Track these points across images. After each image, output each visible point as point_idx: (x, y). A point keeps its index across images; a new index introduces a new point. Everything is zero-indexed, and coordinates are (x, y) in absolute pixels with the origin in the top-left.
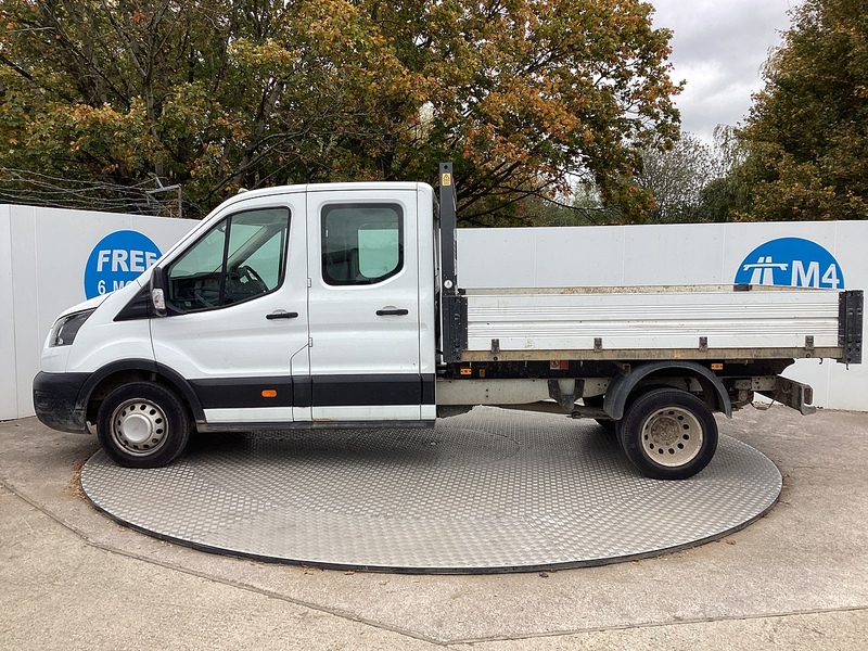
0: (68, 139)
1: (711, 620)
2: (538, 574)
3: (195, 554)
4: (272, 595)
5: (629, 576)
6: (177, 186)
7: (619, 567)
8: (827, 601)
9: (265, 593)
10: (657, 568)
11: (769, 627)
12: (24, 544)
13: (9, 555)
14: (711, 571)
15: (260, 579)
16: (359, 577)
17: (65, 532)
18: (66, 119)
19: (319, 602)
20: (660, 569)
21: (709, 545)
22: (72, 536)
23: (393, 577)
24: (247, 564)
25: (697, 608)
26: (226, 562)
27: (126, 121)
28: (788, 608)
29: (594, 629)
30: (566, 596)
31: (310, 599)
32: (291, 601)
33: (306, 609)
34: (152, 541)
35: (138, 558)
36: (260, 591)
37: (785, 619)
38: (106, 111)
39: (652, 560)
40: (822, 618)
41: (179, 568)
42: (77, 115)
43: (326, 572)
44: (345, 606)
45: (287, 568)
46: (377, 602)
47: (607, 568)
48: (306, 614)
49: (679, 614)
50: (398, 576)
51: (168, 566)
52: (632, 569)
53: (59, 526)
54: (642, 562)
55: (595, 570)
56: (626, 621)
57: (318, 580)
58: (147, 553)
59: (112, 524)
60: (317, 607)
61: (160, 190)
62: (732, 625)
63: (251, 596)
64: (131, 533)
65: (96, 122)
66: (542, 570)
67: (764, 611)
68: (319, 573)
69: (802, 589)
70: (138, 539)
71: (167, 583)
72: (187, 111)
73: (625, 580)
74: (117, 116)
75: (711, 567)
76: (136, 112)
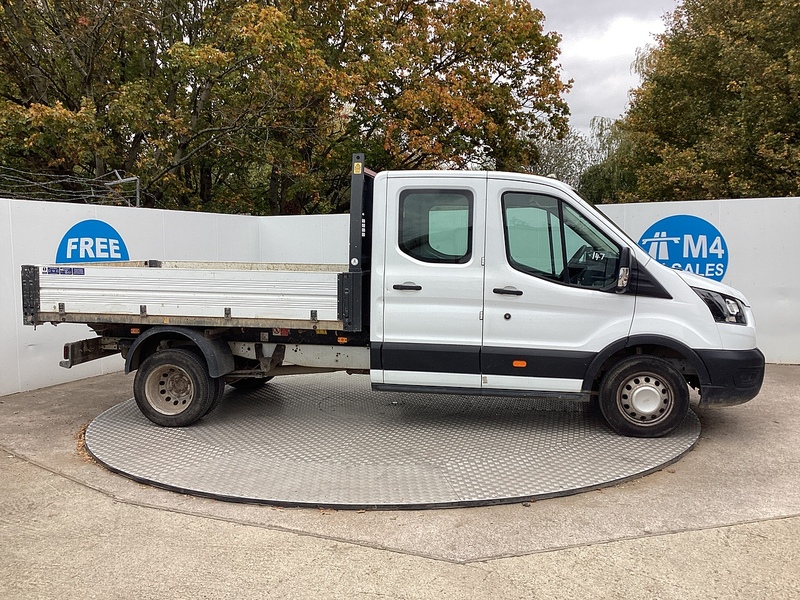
0: (21, 135)
1: (674, 532)
2: (521, 504)
3: (219, 504)
4: (301, 533)
5: (597, 502)
6: (135, 178)
7: (586, 495)
8: (762, 512)
9: (294, 531)
10: (617, 495)
11: (722, 535)
12: (57, 504)
13: (47, 514)
14: (663, 495)
16: (371, 515)
17: (91, 492)
18: (18, 116)
19: (344, 536)
20: (621, 495)
22: (99, 495)
24: (269, 509)
25: (660, 524)
26: (249, 509)
27: (78, 118)
28: (733, 520)
29: (583, 545)
30: (550, 520)
31: (335, 535)
32: (319, 537)
33: (335, 543)
34: (175, 495)
35: (168, 510)
36: (289, 530)
37: (733, 528)
38: (58, 110)
39: (612, 489)
40: (762, 526)
41: (210, 516)
42: (31, 114)
43: (341, 512)
44: (367, 538)
45: (306, 510)
46: (393, 533)
47: (577, 497)
48: (337, 546)
49: (647, 528)
50: (403, 512)
51: (198, 515)
52: (598, 496)
53: (83, 488)
54: (603, 490)
55: (568, 498)
56: (606, 537)
57: (336, 518)
58: (175, 506)
59: (132, 483)
60: (344, 540)
61: (119, 182)
62: (692, 535)
63: (282, 535)
64: (153, 490)
65: (50, 120)
66: (524, 501)
67: (714, 523)
68: (334, 513)
69: (740, 504)
70: (162, 494)
71: (203, 528)
72: (133, 108)
73: (595, 505)
74: (70, 114)
75: (661, 491)
76: (87, 110)
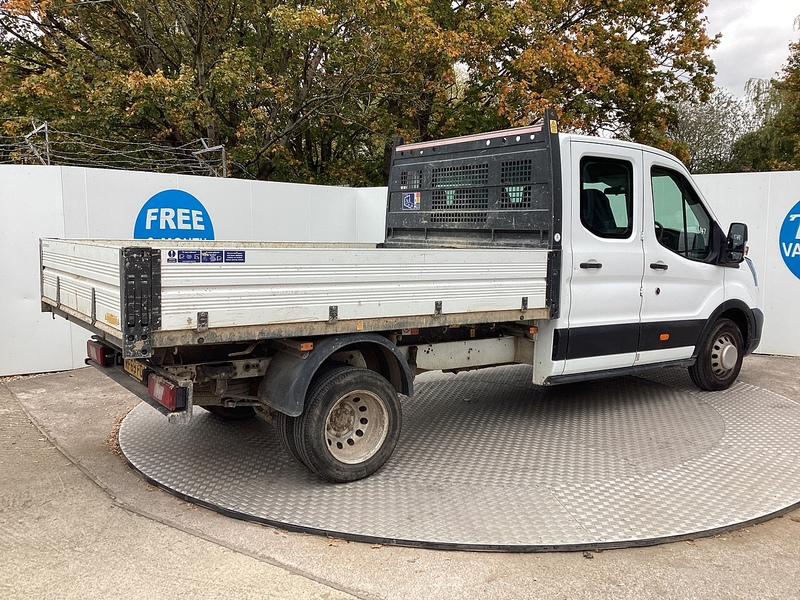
0: (124, 105)
2: (581, 554)
4: (294, 571)
5: (684, 559)
6: (221, 146)
7: (672, 548)
9: (286, 567)
10: (715, 549)
12: (54, 503)
13: (37, 515)
14: (778, 555)
15: (283, 551)
16: (386, 552)
17: (96, 490)
18: (122, 86)
19: (343, 581)
20: (719, 551)
21: (772, 522)
22: (102, 495)
23: (424, 551)
24: (272, 531)
26: (251, 529)
27: (176, 86)
30: (614, 583)
31: (333, 578)
32: (313, 578)
33: (328, 590)
34: (179, 502)
35: (162, 522)
36: (281, 565)
38: (157, 78)
39: (708, 540)
42: (131, 82)
43: (351, 545)
45: (312, 538)
46: (404, 583)
47: (658, 549)
50: (428, 551)
51: (190, 532)
52: (688, 551)
54: (698, 542)
55: (645, 551)
57: (343, 553)
58: (171, 517)
59: (142, 483)
60: (341, 588)
61: (205, 150)
63: (272, 571)
64: (159, 493)
65: (148, 88)
66: (587, 550)
68: (343, 545)
70: (165, 500)
72: (232, 75)
73: (680, 564)
74: (167, 82)
75: (777, 549)
76: (185, 77)
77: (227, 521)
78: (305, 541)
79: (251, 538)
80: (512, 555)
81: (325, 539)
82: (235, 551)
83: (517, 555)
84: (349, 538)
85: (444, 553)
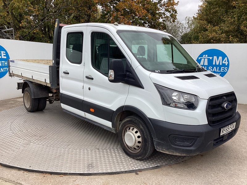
2: (134, 173)
6: (12, 29)
8: (241, 182)
10: (178, 168)
16: (65, 177)
24: (21, 172)
39: (176, 165)
43: (53, 176)
45: (37, 174)
50: (81, 176)
61: (7, 30)
66: (136, 172)
68: (49, 176)
77: (5, 169)
78: (34, 175)
79: (13, 175)
80: (111, 175)
81: (42, 174)
82: (6, 181)
83: (113, 175)
84: (51, 173)
85: (86, 176)
